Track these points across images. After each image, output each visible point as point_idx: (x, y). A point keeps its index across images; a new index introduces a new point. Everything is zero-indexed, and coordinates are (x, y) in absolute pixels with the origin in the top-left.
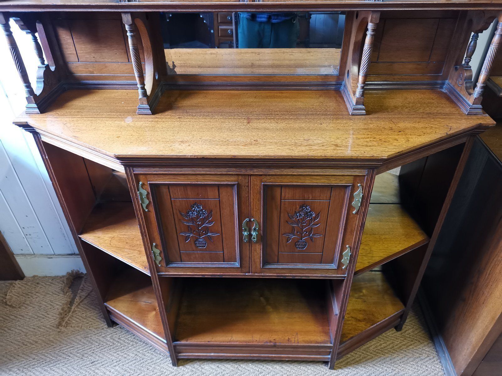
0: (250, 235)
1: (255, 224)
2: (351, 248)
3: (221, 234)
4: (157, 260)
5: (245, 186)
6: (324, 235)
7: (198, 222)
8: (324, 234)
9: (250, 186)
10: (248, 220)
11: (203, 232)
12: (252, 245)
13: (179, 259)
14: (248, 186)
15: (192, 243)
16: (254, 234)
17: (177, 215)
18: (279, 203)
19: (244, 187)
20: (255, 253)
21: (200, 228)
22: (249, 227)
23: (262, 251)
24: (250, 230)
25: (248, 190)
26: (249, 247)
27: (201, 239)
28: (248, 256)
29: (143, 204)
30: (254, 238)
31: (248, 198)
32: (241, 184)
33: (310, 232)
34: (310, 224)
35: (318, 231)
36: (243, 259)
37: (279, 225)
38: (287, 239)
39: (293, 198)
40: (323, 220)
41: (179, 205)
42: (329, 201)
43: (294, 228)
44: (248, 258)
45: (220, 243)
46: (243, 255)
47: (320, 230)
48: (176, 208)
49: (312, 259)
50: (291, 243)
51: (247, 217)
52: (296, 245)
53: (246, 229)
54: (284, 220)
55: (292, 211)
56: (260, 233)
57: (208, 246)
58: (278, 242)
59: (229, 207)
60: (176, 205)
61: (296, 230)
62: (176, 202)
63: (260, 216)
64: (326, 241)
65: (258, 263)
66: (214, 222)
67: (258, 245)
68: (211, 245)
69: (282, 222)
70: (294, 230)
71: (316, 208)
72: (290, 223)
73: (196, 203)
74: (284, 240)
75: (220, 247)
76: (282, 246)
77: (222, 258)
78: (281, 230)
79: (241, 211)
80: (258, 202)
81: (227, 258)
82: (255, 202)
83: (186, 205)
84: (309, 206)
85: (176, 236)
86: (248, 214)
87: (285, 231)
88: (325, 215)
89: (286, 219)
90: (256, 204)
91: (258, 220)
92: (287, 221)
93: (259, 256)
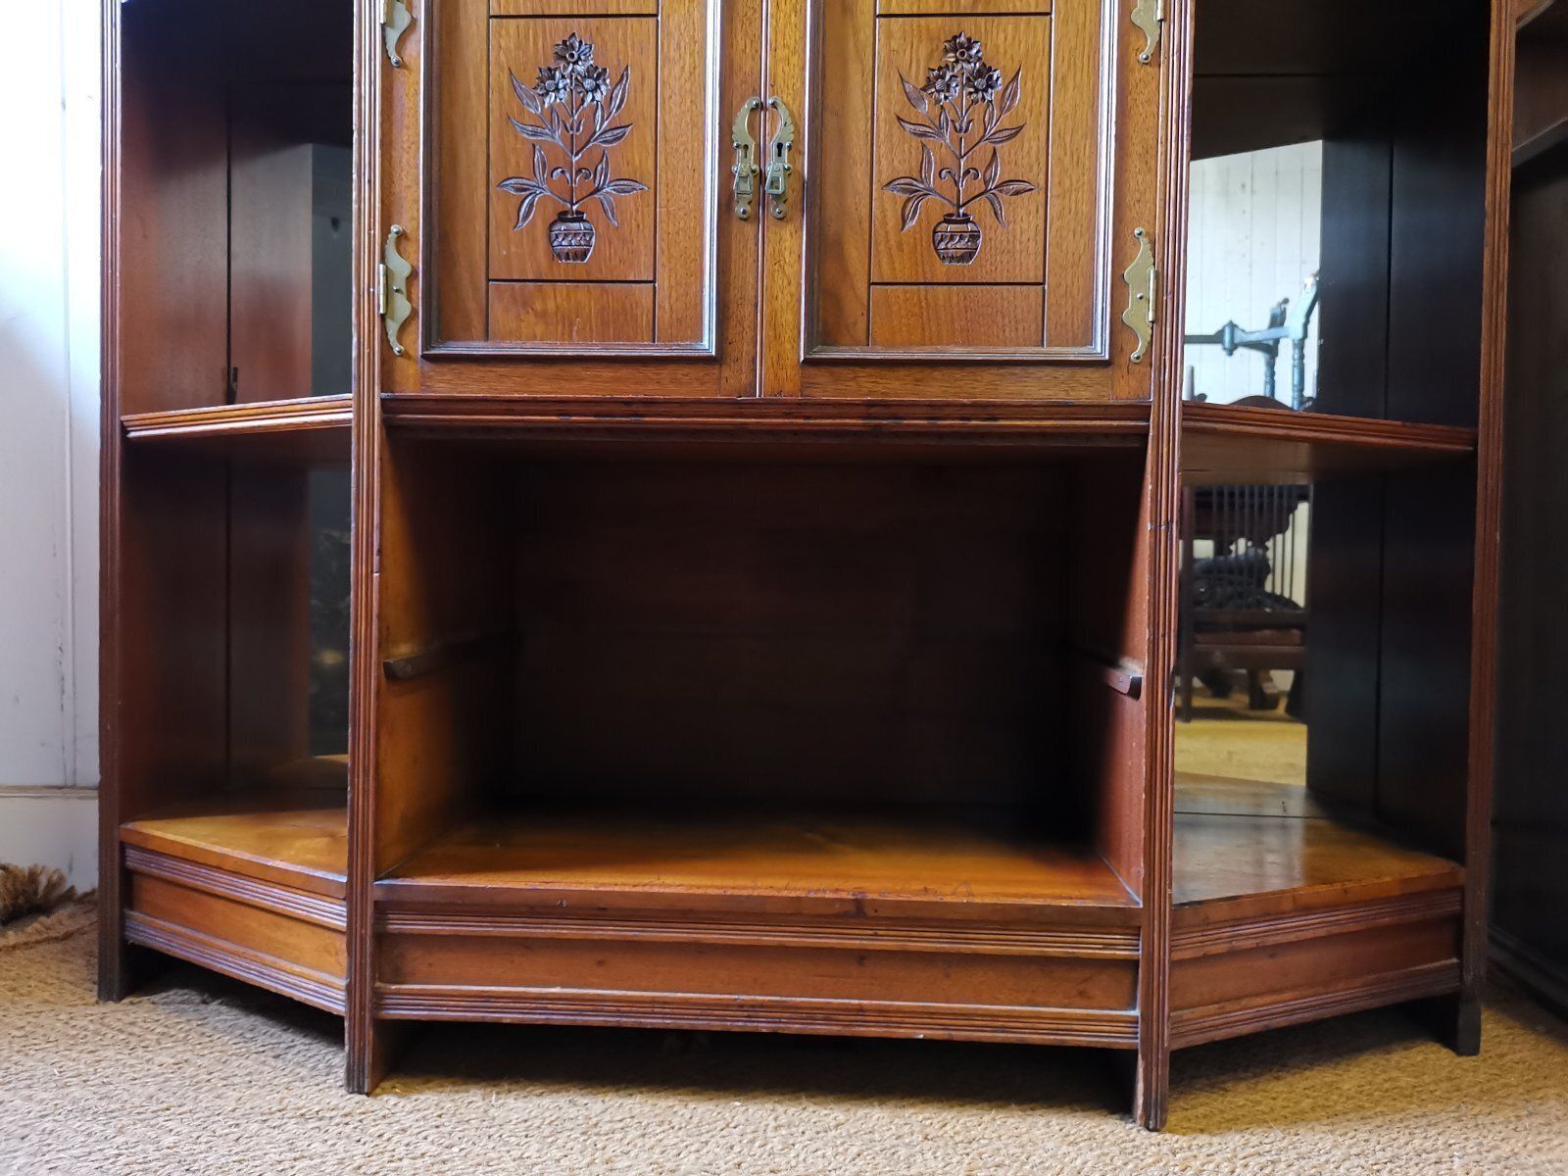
0: (760, 176)
1: (779, 125)
2: (1153, 243)
3: (652, 190)
4: (393, 319)
6: (1042, 183)
7: (572, 129)
8: (1042, 177)
10: (754, 101)
11: (586, 177)
12: (769, 235)
13: (479, 326)
15: (540, 233)
16: (773, 168)
17: (501, 91)
18: (869, 31)
20: (779, 281)
21: (576, 159)
22: (757, 139)
23: (803, 263)
24: (760, 155)
26: (753, 247)
27: (577, 212)
28: (752, 294)
29: (388, 30)
30: (775, 183)
33: (988, 173)
34: (985, 130)
35: (1019, 162)
36: (731, 311)
37: (869, 137)
38: (900, 212)
39: (919, 7)
40: (1032, 106)
41: (512, 46)
42: (1049, 17)
43: (929, 153)
44: (748, 310)
45: (644, 237)
46: (732, 288)
47: (1026, 161)
48: (502, 58)
49: (1003, 318)
50: (918, 229)
51: (751, 90)
52: (939, 244)
53: (746, 147)
54: (888, 111)
55: (918, 68)
56: (799, 168)
57: (599, 250)
58: (866, 225)
59: (688, 51)
60: (503, 45)
61: (935, 163)
62: (503, 32)
63: (799, 85)
64: (1052, 220)
65: (789, 334)
66: (628, 126)
67: (791, 234)
68: (610, 243)
69: (882, 124)
70: (930, 162)
71: (1002, 50)
72: (913, 127)
73: (574, 34)
74: (889, 214)
75: (642, 259)
76: (882, 247)
77: (647, 316)
78: (879, 162)
79: (732, 62)
80: (793, 15)
81: (667, 316)
82: (782, 15)
83: (540, 44)
84: (977, 42)
85: (484, 200)
86: (754, 77)
87: (894, 168)
88: (1038, 86)
89: (897, 109)
90: (785, 27)
91: (793, 103)
92: (899, 118)
93: (792, 295)
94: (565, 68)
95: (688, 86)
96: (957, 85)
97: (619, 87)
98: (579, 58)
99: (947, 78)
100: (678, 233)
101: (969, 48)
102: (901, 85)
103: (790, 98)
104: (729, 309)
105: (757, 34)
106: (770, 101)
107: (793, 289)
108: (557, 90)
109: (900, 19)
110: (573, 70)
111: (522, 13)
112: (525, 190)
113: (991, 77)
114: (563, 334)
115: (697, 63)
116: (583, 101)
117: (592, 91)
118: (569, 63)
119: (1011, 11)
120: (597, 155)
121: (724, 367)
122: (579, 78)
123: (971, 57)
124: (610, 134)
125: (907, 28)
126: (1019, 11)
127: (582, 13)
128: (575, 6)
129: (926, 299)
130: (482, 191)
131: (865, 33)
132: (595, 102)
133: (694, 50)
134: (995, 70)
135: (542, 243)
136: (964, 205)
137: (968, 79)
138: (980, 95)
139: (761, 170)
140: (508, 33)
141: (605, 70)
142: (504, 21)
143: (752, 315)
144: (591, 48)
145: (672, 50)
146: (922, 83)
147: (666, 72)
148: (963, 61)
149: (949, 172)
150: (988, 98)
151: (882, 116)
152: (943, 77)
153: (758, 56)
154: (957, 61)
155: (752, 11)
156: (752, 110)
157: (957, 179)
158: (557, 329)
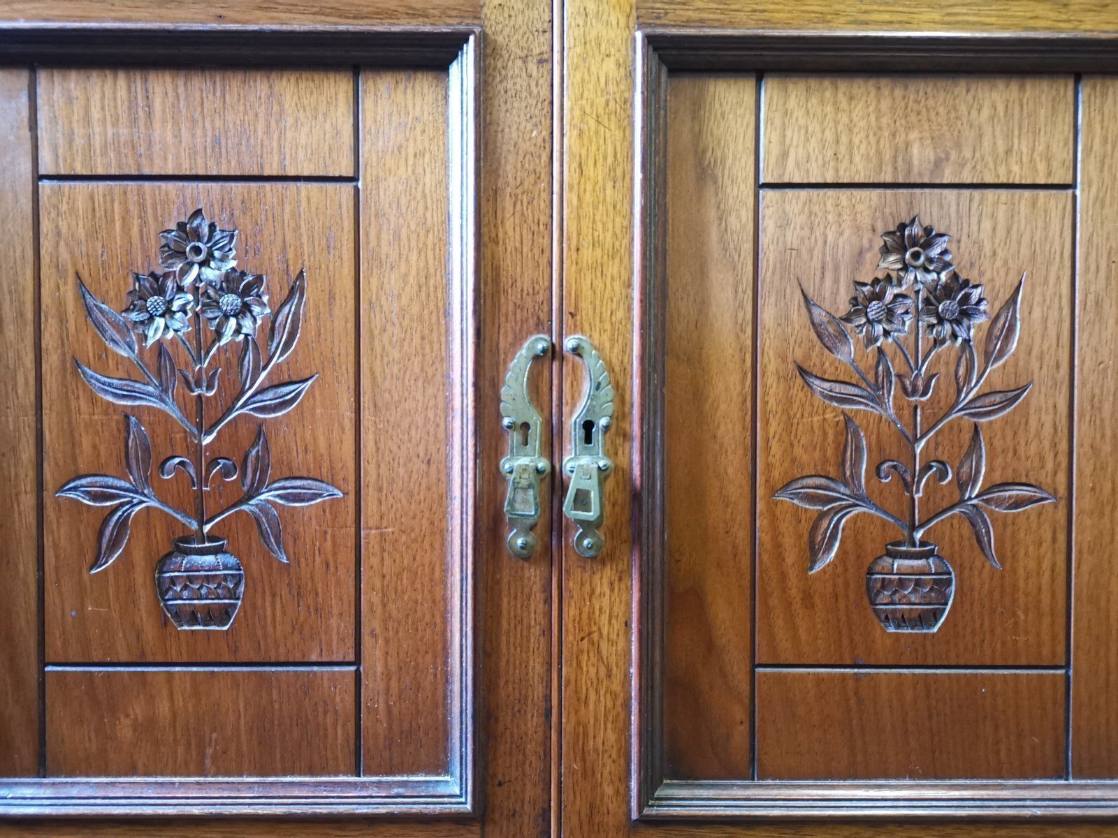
0: (553, 483)
1: (586, 387)
3: (352, 497)
5: (525, 60)
6: (1062, 490)
7: (198, 385)
8: (1062, 478)
9: (556, 57)
10: (539, 343)
11: (226, 472)
12: (571, 585)
13: (25, 752)
14: (545, 61)
15: (141, 577)
17: (62, 320)
18: (747, 215)
19: (519, 63)
20: (590, 669)
21: (207, 440)
22: (546, 412)
23: (634, 638)
24: (552, 443)
25: (545, 93)
26: (541, 607)
27: (211, 538)
28: (539, 690)
30: (582, 500)
31: (545, 157)
32: (500, 39)
33: (965, 469)
34: (959, 392)
35: (1022, 450)
36: (501, 725)
37: (749, 404)
38: (806, 536)
39: (837, 171)
40: (1042, 352)
41: (81, 232)
42: (1070, 192)
43: (856, 435)
44: (533, 721)
45: (338, 583)
46: (502, 683)
47: (1033, 449)
48: (64, 254)
49: (996, 728)
50: (840, 570)
51: (532, 322)
52: (878, 593)
53: (526, 426)
54: (783, 357)
55: (836, 281)
56: (622, 461)
57: (254, 607)
58: (745, 561)
59: (413, 243)
60: (64, 230)
61: (870, 451)
62: (64, 207)
63: (620, 314)
64: (1080, 552)
65: (607, 769)
66: (307, 380)
67: (611, 584)
68: (274, 596)
69: (771, 380)
70: (858, 449)
71: (987, 250)
72: (827, 385)
73: (198, 213)
74: (788, 541)
75: (334, 622)
76: (774, 601)
77: (344, 725)
78: (768, 448)
79: (496, 270)
80: (610, 185)
81: (382, 728)
82: (589, 187)
83: (135, 231)
84: (942, 235)
85: (31, 518)
86: (540, 298)
87: (793, 460)
88: (1054, 315)
89: (799, 354)
90: (595, 208)
91: (612, 347)
92: (803, 372)
93: (615, 697)
94: (184, 272)
95: (415, 309)
96: (907, 312)
97: (286, 309)
98: (210, 256)
99: (889, 297)
100: (399, 575)
101: (928, 245)
102: (804, 310)
103: (605, 337)
104: (497, 720)
105: (544, 219)
106: (569, 343)
107: (616, 686)
108: (168, 312)
109: (803, 193)
110: (199, 278)
111: (100, 171)
112: (112, 497)
113: (967, 297)
114: (186, 763)
115: (432, 271)
116: (219, 334)
117: (235, 316)
118: (191, 264)
119: (1003, 180)
120: (244, 433)
121: (489, 829)
122: (211, 292)
123: (930, 260)
124: (270, 394)
125: (816, 208)
126: (1017, 181)
127: (215, 173)
128: (200, 161)
129: (856, 693)
130: (28, 501)
131: (739, 217)
132: (241, 337)
133: (425, 245)
134: (976, 287)
135: (144, 595)
136: (922, 526)
137: (927, 301)
138: (947, 327)
139: (553, 467)
140: (73, 209)
141: (259, 279)
142: (66, 185)
143: (541, 730)
144: (232, 237)
145: (384, 243)
146: (844, 307)
147: (374, 282)
148: (915, 267)
149: (894, 467)
150: (962, 335)
151: (771, 368)
152: (879, 297)
153: (544, 261)
154: (905, 268)
155: (532, 178)
156: (536, 358)
157: (909, 478)
158: (176, 752)
